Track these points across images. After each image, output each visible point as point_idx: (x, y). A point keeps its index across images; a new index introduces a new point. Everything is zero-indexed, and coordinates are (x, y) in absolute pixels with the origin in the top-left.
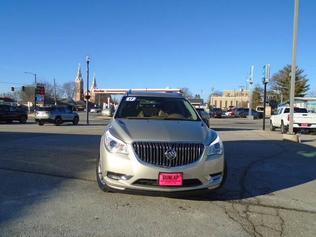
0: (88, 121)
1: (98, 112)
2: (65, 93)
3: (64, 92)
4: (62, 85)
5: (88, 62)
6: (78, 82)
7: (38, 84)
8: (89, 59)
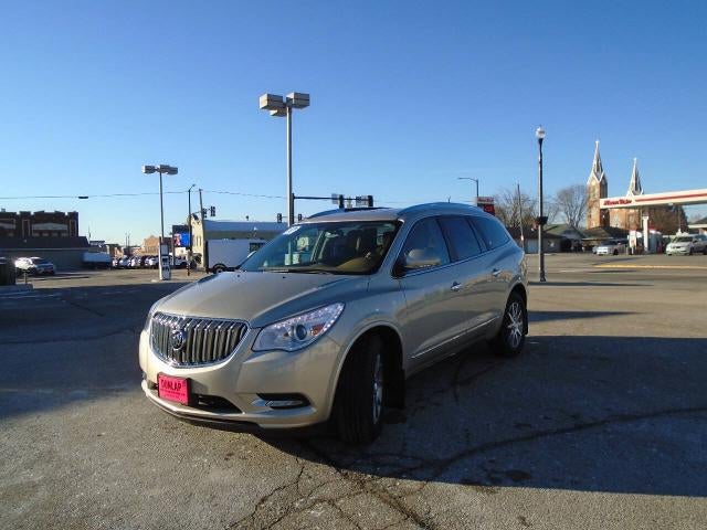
0: (543, 274)
1: (616, 253)
2: (563, 213)
3: (558, 210)
4: (555, 196)
5: (541, 141)
6: (593, 184)
7: (480, 199)
8: (541, 132)
